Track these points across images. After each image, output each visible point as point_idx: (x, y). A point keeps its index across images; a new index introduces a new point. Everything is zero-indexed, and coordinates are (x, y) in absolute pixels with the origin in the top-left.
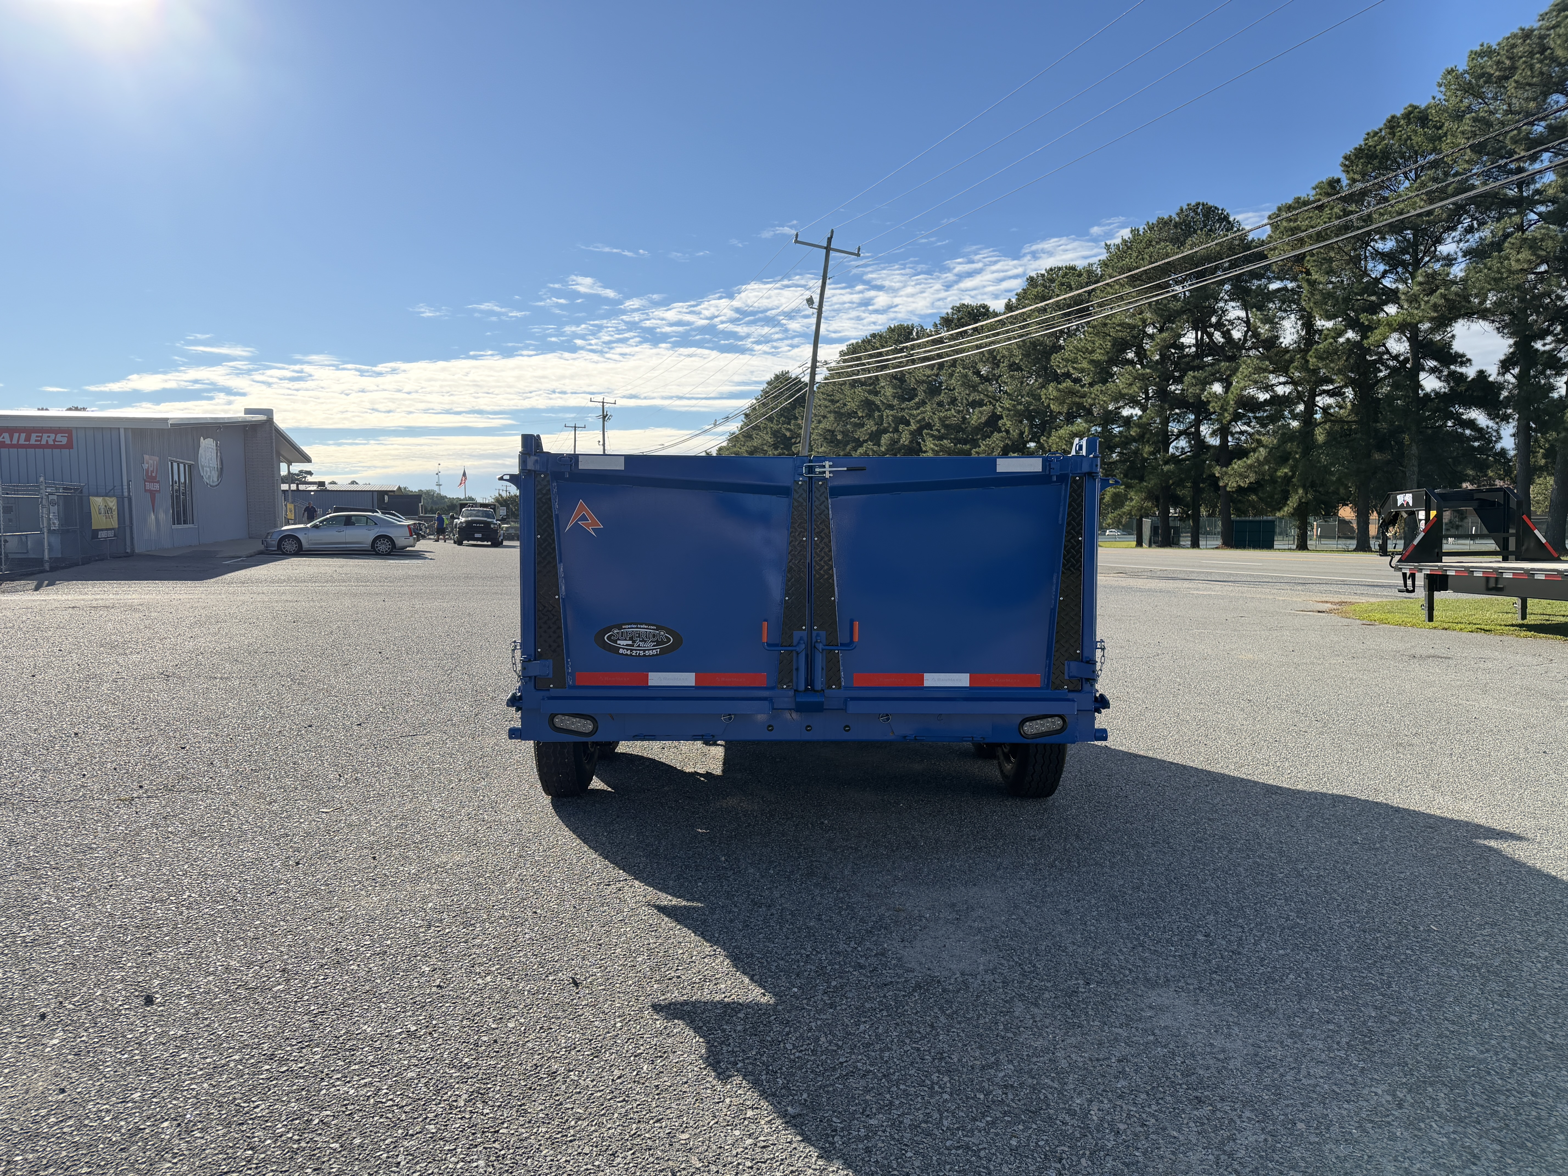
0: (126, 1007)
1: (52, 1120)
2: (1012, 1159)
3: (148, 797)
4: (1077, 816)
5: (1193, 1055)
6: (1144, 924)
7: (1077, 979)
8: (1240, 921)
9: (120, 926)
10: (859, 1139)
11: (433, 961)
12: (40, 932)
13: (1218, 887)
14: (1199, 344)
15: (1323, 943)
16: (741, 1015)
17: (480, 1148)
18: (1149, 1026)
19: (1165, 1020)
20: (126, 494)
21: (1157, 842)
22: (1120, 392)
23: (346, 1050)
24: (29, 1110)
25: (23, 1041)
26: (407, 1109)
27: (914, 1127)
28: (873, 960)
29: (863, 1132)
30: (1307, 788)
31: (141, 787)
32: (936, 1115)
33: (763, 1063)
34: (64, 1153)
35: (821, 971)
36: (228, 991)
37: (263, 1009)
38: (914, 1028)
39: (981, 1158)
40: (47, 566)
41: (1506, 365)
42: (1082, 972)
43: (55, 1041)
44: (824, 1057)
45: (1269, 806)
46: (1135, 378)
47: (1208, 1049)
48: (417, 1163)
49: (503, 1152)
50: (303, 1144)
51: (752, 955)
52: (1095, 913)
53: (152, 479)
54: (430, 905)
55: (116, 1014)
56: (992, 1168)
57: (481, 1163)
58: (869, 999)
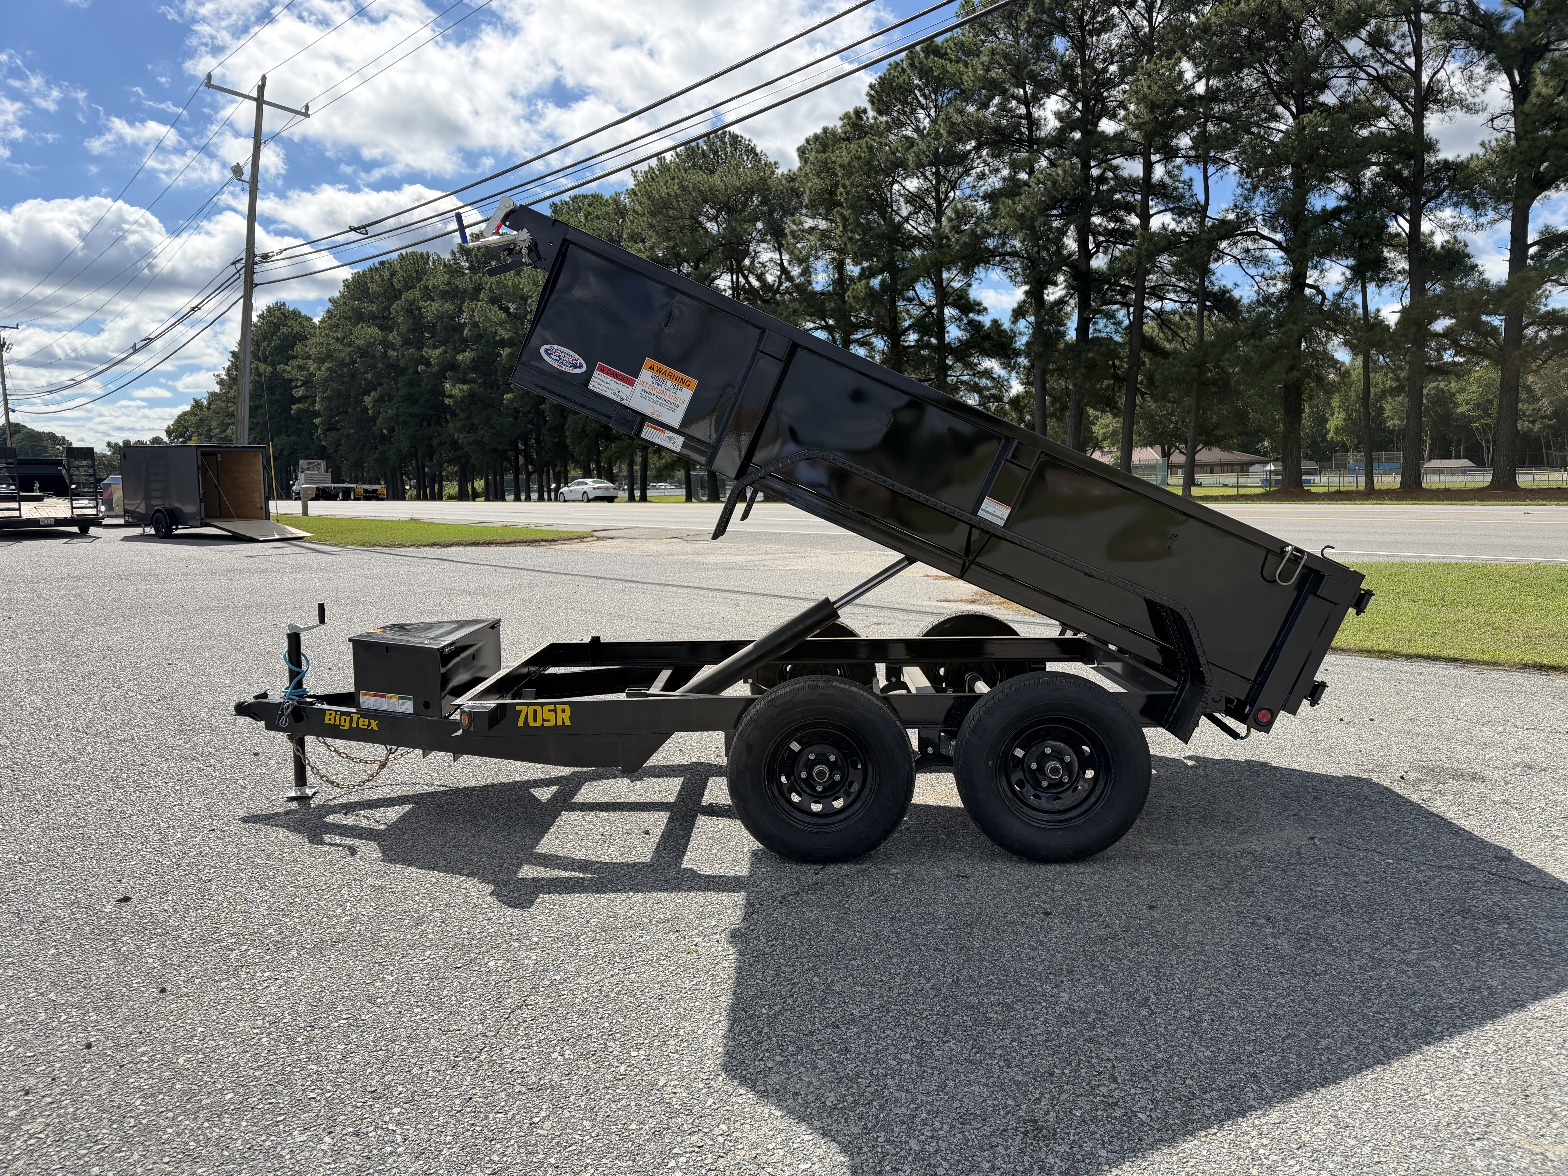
41: (1019, 313)
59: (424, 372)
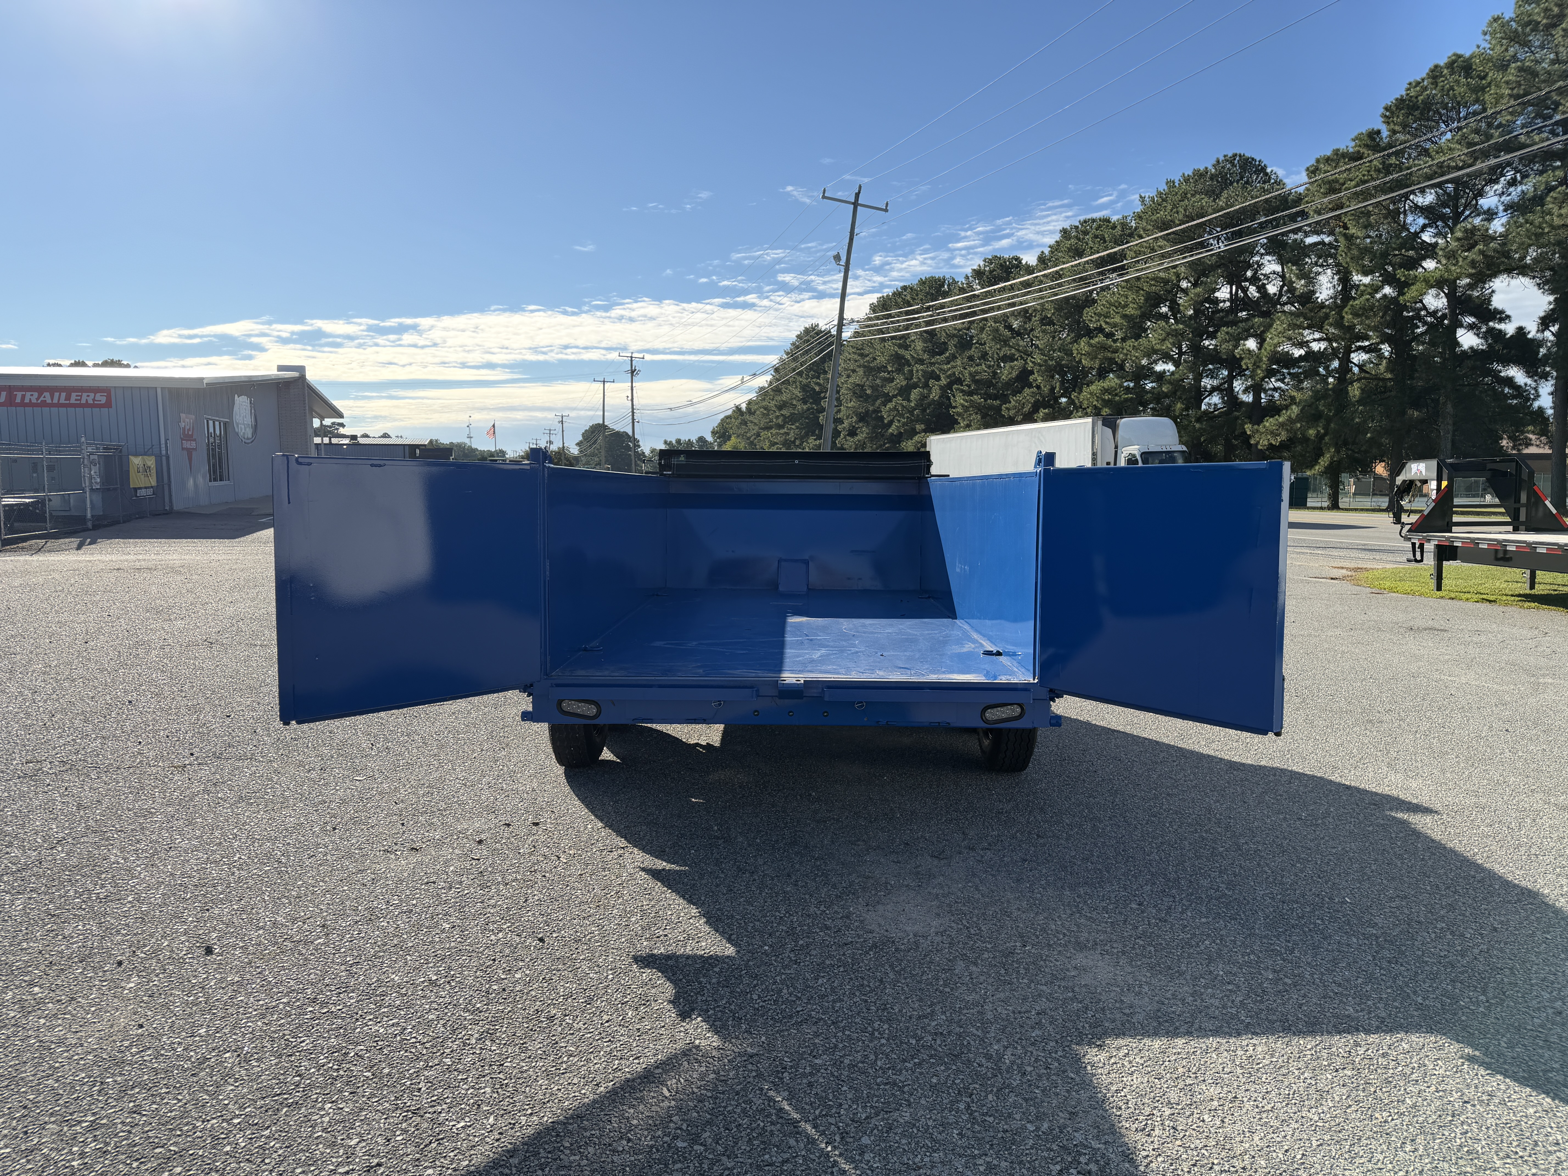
0: (190, 956)
1: (134, 1050)
2: (930, 1093)
3: (199, 764)
4: (1046, 790)
5: (1103, 1009)
6: (1086, 893)
7: (1015, 942)
8: (1174, 891)
9: (180, 885)
10: (804, 1075)
11: (453, 919)
12: (112, 889)
13: (1161, 859)
14: (1233, 299)
15: (1244, 912)
16: (717, 969)
17: (487, 1078)
18: (1070, 984)
19: (1086, 980)
20: (164, 452)
21: (1114, 816)
22: (1153, 347)
23: (376, 996)
24: (114, 1041)
25: (104, 984)
26: (428, 1045)
27: (851, 1066)
28: (839, 923)
29: (808, 1070)
30: (1270, 764)
31: (192, 754)
32: (872, 1057)
33: (731, 1011)
34: (146, 1077)
35: (791, 932)
36: (277, 943)
37: (306, 959)
38: (866, 983)
39: (904, 1093)
40: (90, 525)
41: (1546, 321)
42: (1021, 936)
43: (132, 985)
44: (784, 1006)
45: (1228, 783)
46: (1168, 334)
47: (1118, 1005)
48: (435, 1089)
49: (506, 1082)
50: (341, 1073)
51: (732, 916)
52: (1043, 882)
53: (188, 437)
54: (452, 868)
55: (182, 961)
56: (912, 1100)
57: (488, 1090)
58: (830, 957)
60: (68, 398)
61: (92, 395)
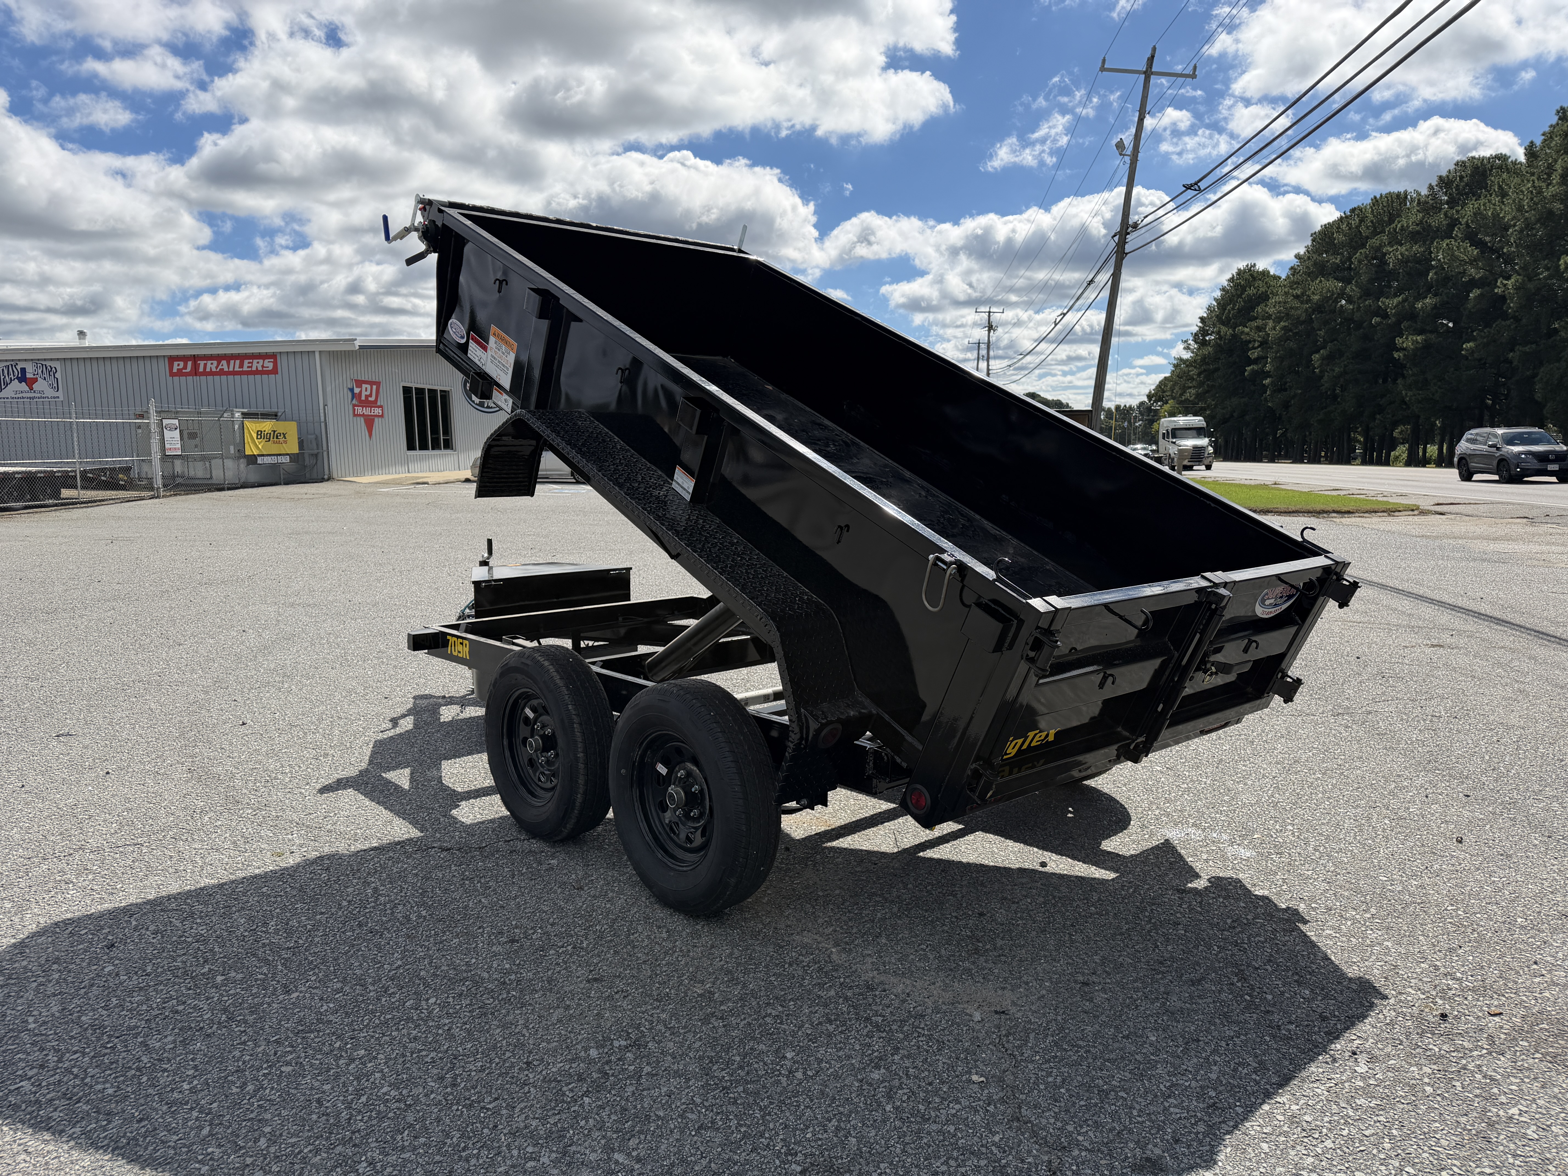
20: (322, 419)
59: (1379, 324)
60: (241, 366)
61: (261, 361)
